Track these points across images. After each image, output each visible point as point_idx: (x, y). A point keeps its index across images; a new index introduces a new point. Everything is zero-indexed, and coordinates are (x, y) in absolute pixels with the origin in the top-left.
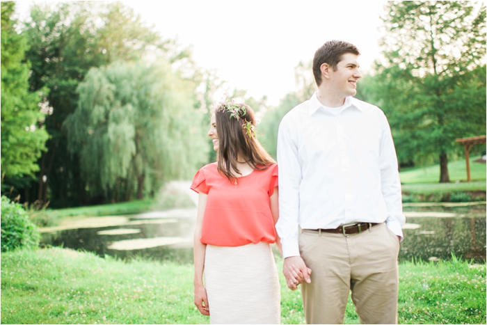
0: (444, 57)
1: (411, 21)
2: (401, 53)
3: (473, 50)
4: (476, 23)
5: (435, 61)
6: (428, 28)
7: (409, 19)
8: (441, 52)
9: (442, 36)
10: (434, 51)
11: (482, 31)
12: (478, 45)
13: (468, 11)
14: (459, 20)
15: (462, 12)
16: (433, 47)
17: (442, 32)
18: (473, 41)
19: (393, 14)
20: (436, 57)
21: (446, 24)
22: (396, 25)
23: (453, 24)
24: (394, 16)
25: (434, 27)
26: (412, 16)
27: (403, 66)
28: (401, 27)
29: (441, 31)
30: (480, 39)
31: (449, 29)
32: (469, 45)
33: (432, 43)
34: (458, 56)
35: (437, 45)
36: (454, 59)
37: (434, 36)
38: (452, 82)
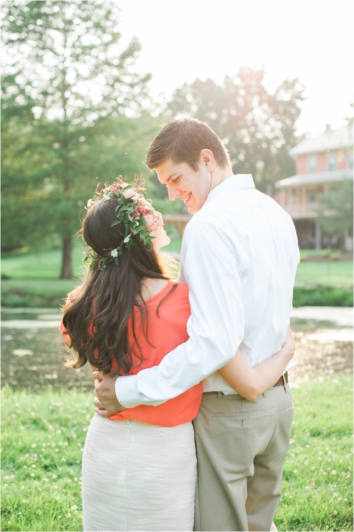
0: (78, 96)
1: (37, 36)
2: (19, 80)
3: (116, 94)
4: (124, 56)
5: (65, 101)
6: (59, 48)
7: (34, 31)
8: (74, 89)
9: (78, 65)
10: (64, 87)
11: (130, 69)
12: (125, 89)
13: (116, 37)
14: (101, 48)
15: (107, 38)
16: (64, 80)
17: (77, 60)
18: (117, 80)
19: (12, 18)
20: (67, 94)
21: (87, 49)
22: (15, 36)
23: (94, 52)
24: (14, 22)
25: (68, 52)
26: (39, 29)
27: (21, 101)
28: (22, 41)
29: (76, 58)
30: (127, 79)
31: (87, 58)
32: (112, 86)
33: (64, 72)
34: (97, 100)
35: (70, 78)
36: (91, 102)
37: (68, 63)
38: (90, 133)
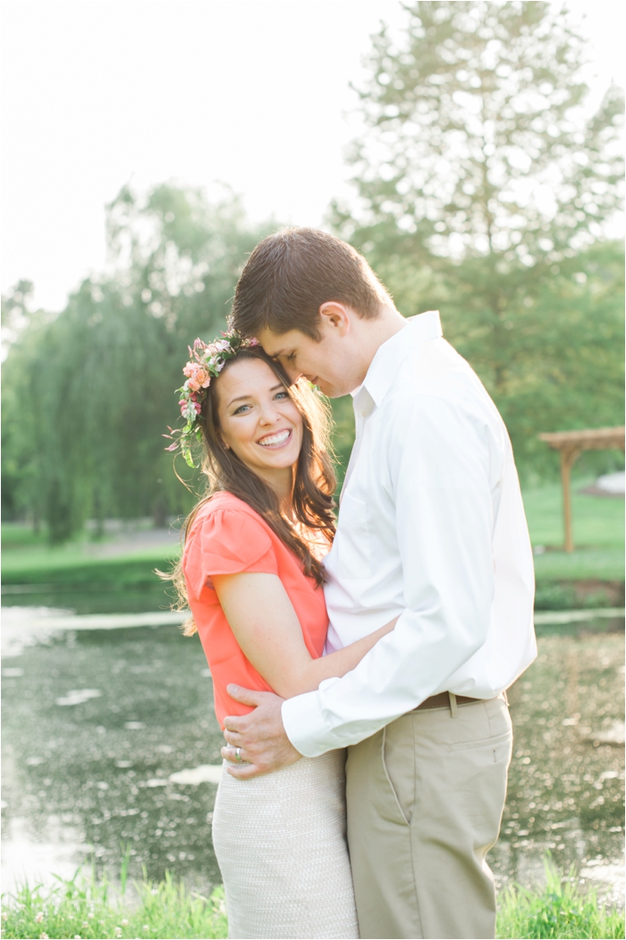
0: (514, 209)
1: (433, 103)
2: (402, 187)
3: (586, 198)
4: (597, 125)
5: (489, 219)
6: (475, 126)
7: (426, 98)
8: (505, 196)
9: (509, 151)
10: (488, 192)
11: (609, 151)
12: (600, 187)
13: (578, 93)
14: (551, 116)
15: (562, 96)
16: (485, 179)
17: (509, 143)
18: (588, 173)
19: (385, 79)
20: (492, 205)
21: (521, 123)
22: (392, 110)
23: (537, 124)
24: (389, 88)
25: (490, 128)
26: (433, 92)
27: (406, 224)
28: (404, 117)
29: (506, 138)
30: (604, 170)
31: (528, 136)
32: (577, 185)
33: (485, 168)
34: (549, 211)
35: (496, 175)
36: (539, 215)
37: (490, 149)
38: (533, 278)
